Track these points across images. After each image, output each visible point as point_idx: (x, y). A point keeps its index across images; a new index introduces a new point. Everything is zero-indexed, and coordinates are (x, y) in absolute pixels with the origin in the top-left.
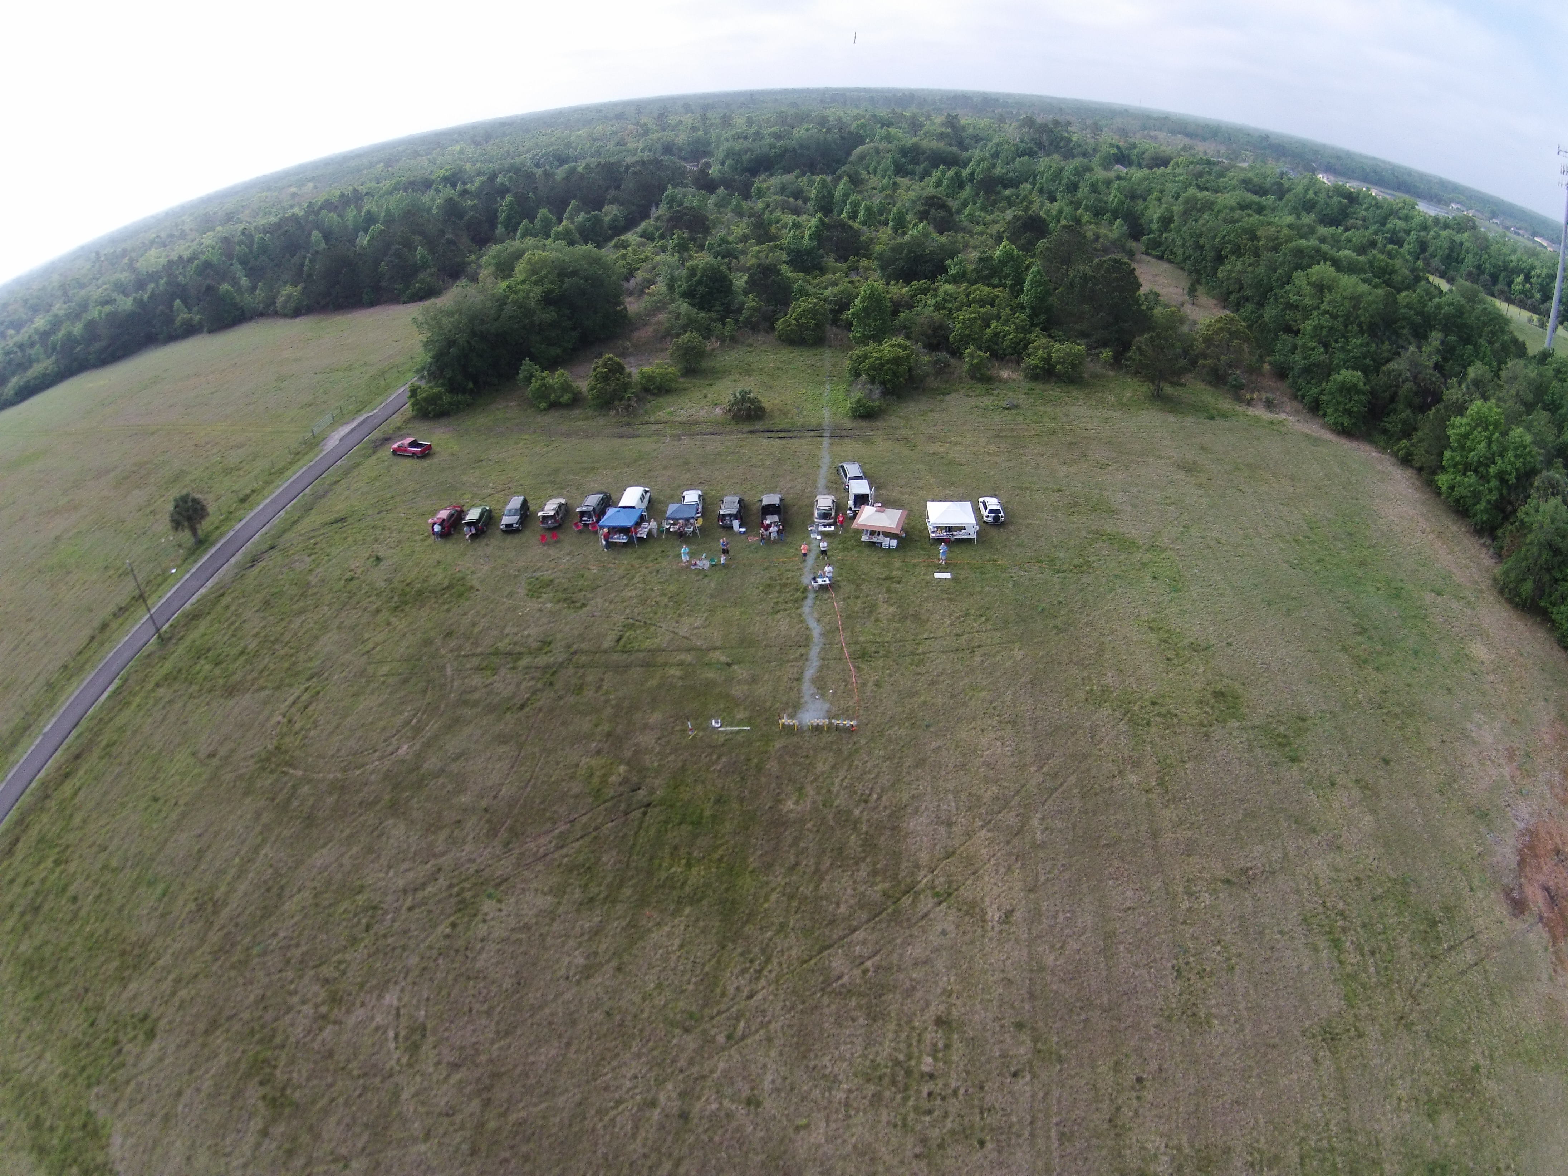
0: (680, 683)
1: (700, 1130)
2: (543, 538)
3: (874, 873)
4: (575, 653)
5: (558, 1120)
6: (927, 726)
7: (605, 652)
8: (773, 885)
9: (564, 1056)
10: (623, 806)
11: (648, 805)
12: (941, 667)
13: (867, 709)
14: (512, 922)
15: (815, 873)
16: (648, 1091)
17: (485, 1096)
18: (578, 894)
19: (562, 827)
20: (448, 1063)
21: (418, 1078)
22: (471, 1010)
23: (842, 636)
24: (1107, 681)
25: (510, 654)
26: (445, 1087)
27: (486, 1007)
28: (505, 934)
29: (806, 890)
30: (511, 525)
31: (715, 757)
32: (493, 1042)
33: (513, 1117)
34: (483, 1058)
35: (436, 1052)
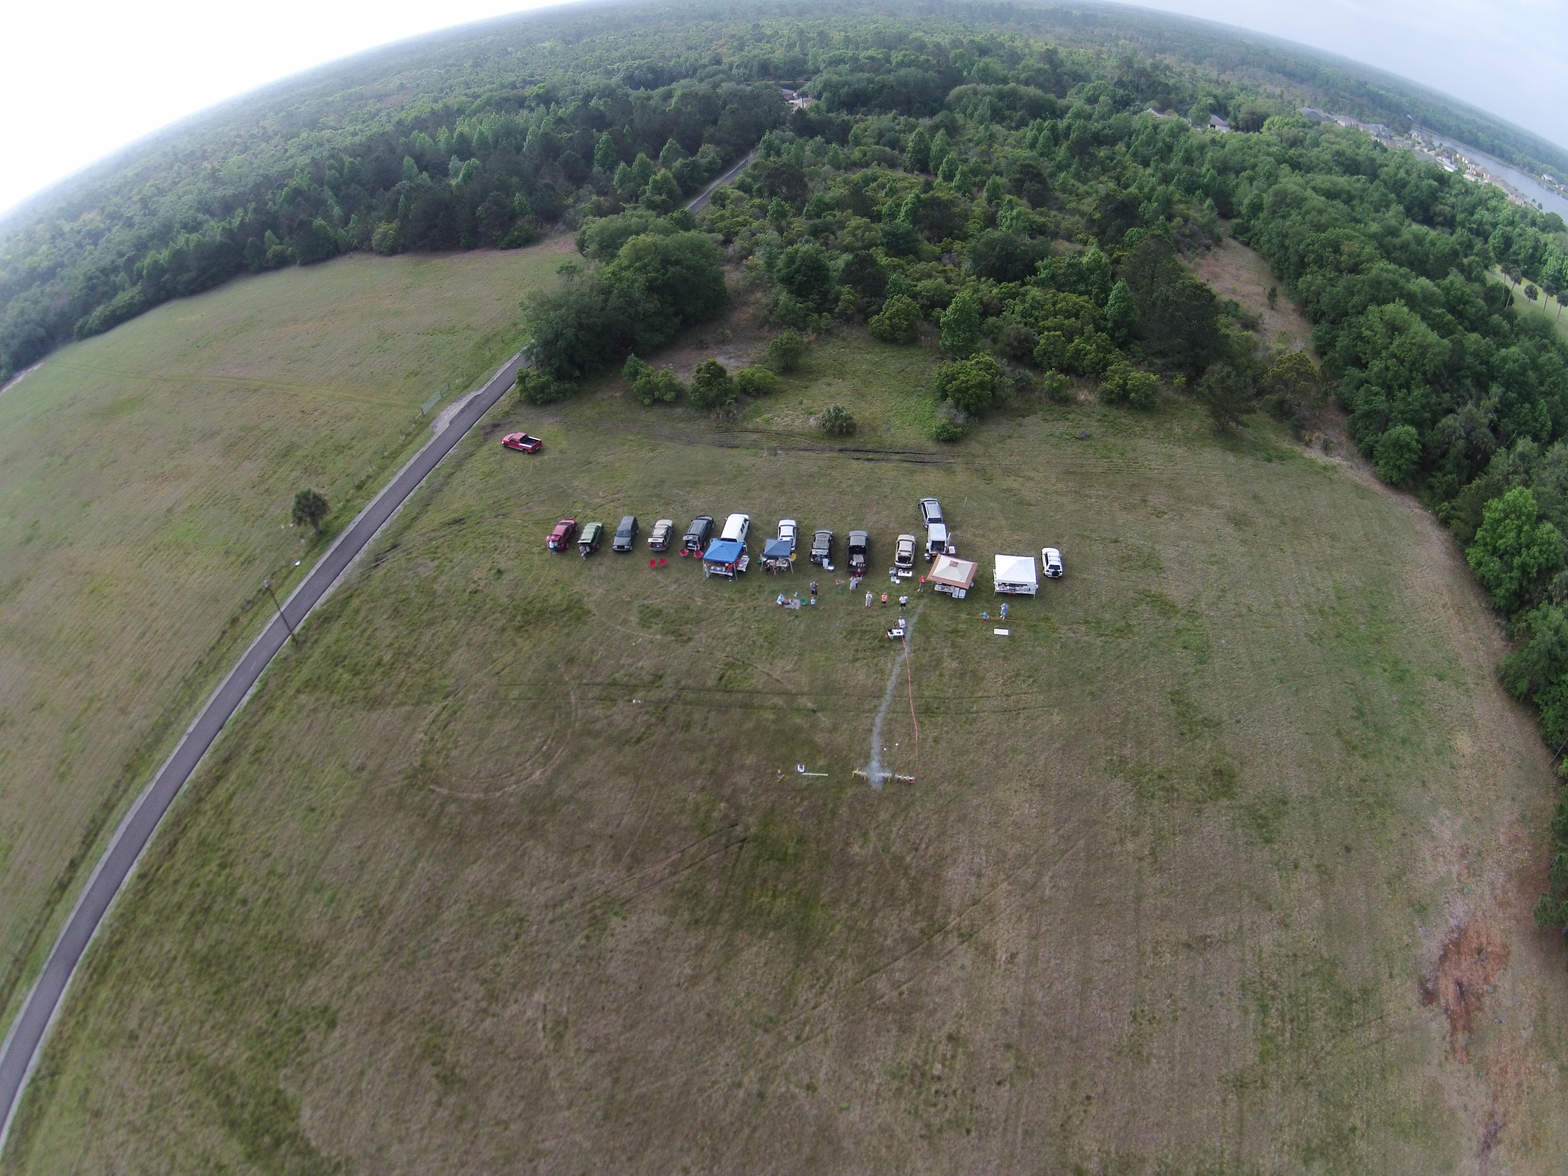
0: (773, 727)
1: (772, 1106)
2: (652, 563)
3: (916, 913)
4: (684, 689)
5: (669, 1095)
6: (972, 785)
7: (709, 690)
8: (838, 918)
9: (675, 1047)
10: (723, 840)
11: (744, 840)
12: (990, 727)
13: (925, 764)
14: (635, 937)
15: (871, 909)
16: (736, 1075)
17: (615, 1075)
18: (687, 916)
19: (675, 856)
20: (586, 1050)
21: (562, 1061)
22: (603, 1008)
23: (910, 690)
24: (1126, 752)
25: (627, 685)
26: (584, 1068)
27: (615, 1005)
28: (629, 947)
29: (863, 924)
30: (623, 547)
31: (798, 800)
32: (620, 1034)
33: (635, 1092)
34: (613, 1046)
35: (576, 1040)
